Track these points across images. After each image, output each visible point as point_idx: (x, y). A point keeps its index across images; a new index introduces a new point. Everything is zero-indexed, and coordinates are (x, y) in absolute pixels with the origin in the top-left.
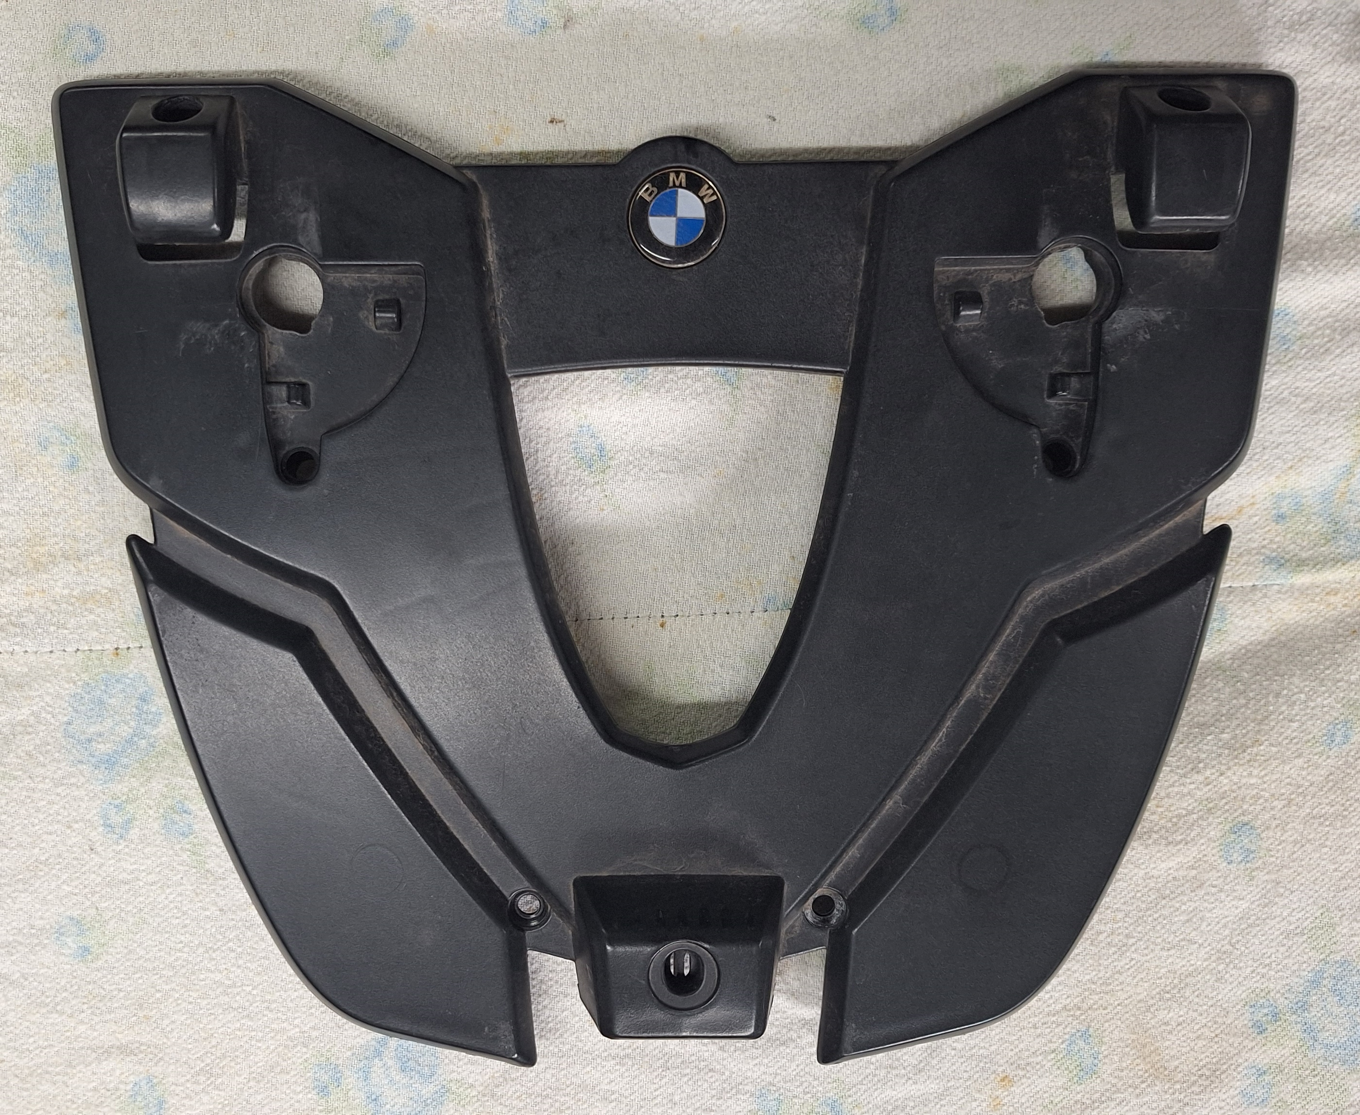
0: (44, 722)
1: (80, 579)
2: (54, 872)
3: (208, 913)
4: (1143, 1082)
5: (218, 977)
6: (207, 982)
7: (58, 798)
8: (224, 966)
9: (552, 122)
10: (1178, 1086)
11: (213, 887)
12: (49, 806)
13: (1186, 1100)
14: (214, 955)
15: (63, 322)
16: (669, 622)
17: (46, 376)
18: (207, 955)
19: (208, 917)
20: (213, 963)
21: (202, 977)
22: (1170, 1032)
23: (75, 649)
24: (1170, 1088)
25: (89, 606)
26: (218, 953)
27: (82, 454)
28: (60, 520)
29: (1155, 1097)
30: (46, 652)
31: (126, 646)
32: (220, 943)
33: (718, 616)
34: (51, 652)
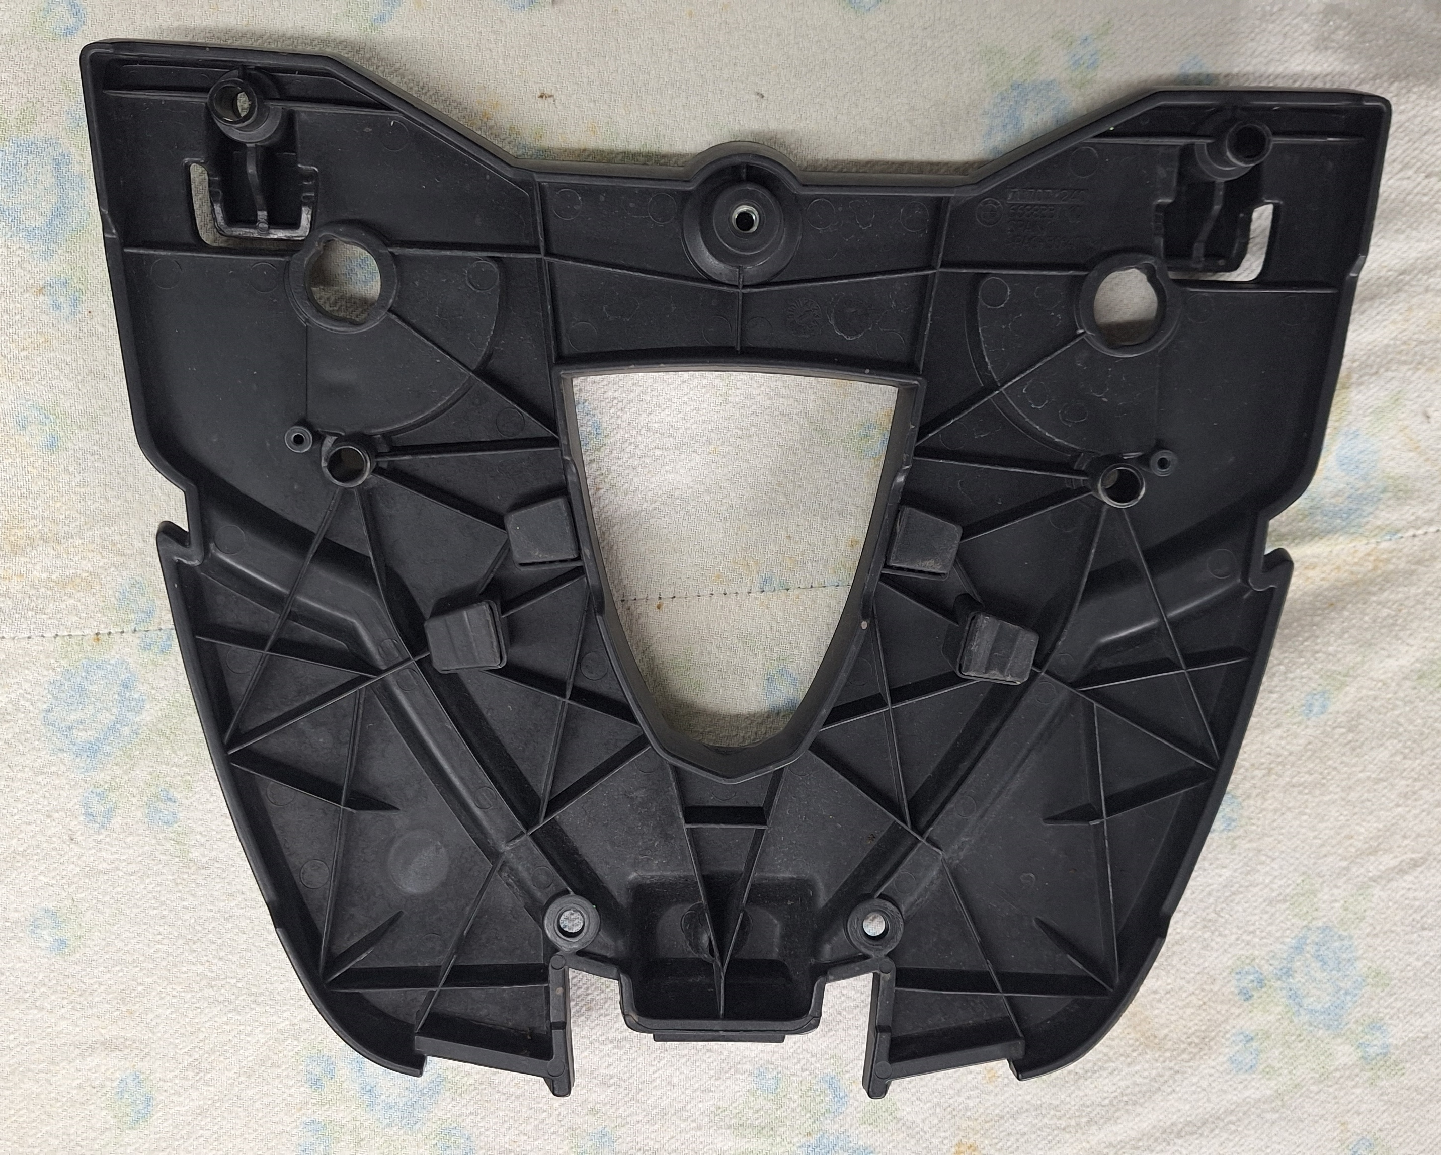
0: (22, 710)
1: (59, 563)
2: (31, 862)
3: (186, 903)
4: (1134, 1051)
5: (200, 969)
6: (190, 975)
7: (38, 787)
8: (205, 958)
9: (541, 97)
10: (1168, 1054)
11: (193, 877)
12: (28, 796)
13: (1177, 1068)
14: (194, 947)
15: (41, 298)
16: (665, 603)
17: (24, 353)
18: (187, 947)
19: (185, 907)
20: (194, 955)
21: (184, 969)
22: (1159, 1001)
23: (54, 635)
24: (1160, 1056)
25: (68, 590)
26: (198, 944)
27: (62, 434)
28: (39, 502)
29: (1147, 1066)
30: (24, 638)
31: (107, 631)
32: (200, 935)
33: (715, 597)
34: (29, 638)
